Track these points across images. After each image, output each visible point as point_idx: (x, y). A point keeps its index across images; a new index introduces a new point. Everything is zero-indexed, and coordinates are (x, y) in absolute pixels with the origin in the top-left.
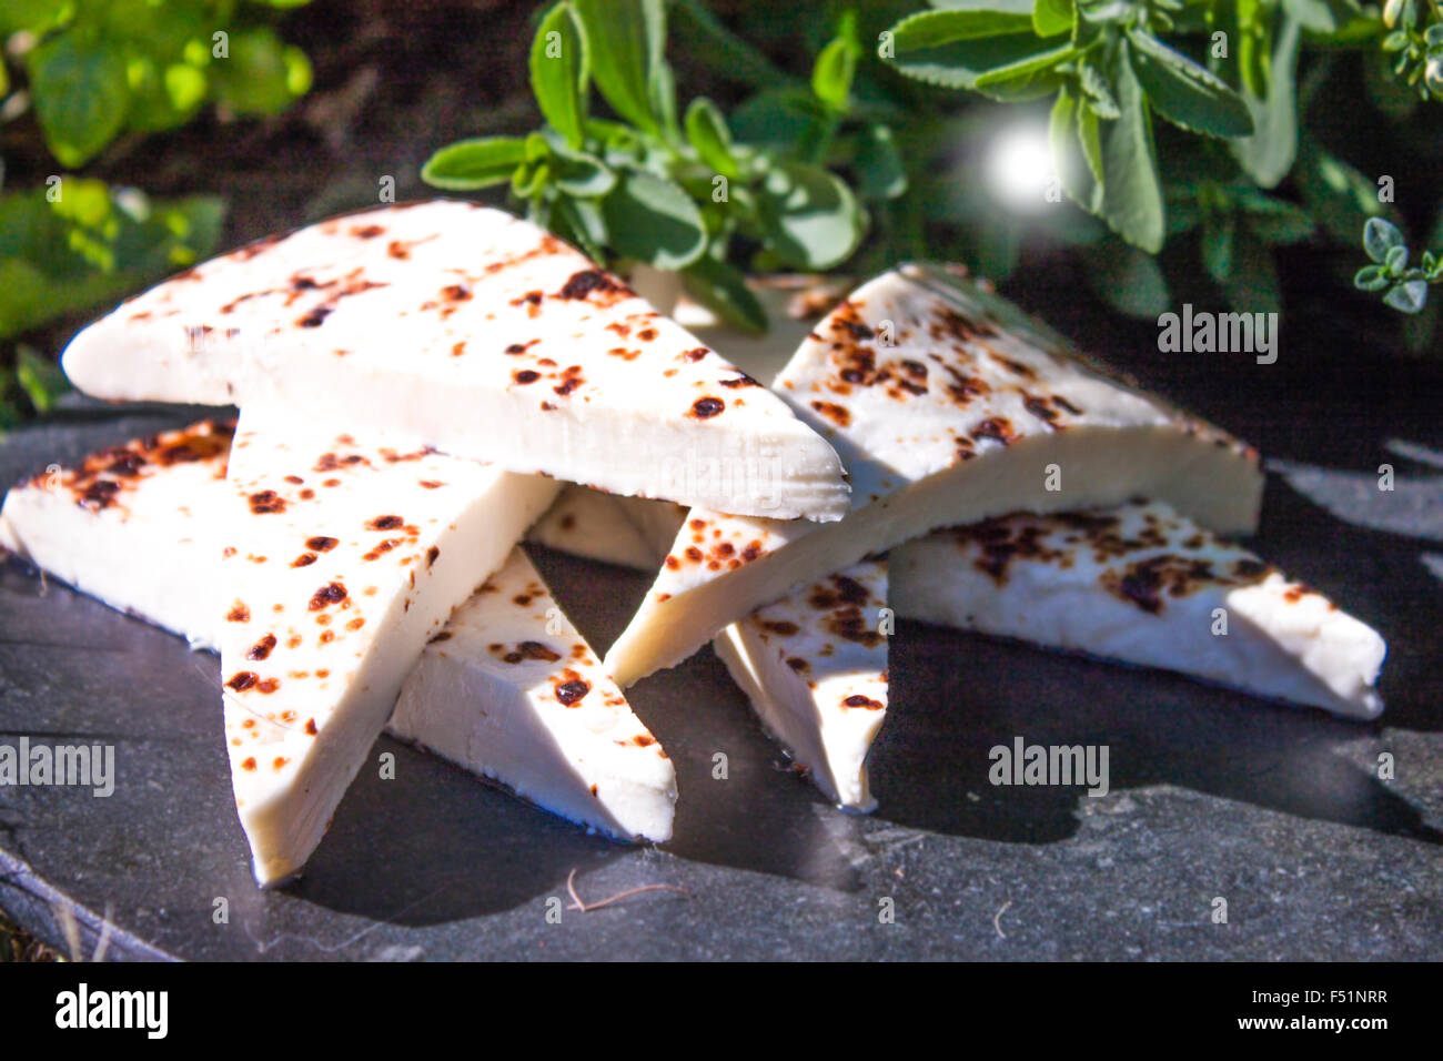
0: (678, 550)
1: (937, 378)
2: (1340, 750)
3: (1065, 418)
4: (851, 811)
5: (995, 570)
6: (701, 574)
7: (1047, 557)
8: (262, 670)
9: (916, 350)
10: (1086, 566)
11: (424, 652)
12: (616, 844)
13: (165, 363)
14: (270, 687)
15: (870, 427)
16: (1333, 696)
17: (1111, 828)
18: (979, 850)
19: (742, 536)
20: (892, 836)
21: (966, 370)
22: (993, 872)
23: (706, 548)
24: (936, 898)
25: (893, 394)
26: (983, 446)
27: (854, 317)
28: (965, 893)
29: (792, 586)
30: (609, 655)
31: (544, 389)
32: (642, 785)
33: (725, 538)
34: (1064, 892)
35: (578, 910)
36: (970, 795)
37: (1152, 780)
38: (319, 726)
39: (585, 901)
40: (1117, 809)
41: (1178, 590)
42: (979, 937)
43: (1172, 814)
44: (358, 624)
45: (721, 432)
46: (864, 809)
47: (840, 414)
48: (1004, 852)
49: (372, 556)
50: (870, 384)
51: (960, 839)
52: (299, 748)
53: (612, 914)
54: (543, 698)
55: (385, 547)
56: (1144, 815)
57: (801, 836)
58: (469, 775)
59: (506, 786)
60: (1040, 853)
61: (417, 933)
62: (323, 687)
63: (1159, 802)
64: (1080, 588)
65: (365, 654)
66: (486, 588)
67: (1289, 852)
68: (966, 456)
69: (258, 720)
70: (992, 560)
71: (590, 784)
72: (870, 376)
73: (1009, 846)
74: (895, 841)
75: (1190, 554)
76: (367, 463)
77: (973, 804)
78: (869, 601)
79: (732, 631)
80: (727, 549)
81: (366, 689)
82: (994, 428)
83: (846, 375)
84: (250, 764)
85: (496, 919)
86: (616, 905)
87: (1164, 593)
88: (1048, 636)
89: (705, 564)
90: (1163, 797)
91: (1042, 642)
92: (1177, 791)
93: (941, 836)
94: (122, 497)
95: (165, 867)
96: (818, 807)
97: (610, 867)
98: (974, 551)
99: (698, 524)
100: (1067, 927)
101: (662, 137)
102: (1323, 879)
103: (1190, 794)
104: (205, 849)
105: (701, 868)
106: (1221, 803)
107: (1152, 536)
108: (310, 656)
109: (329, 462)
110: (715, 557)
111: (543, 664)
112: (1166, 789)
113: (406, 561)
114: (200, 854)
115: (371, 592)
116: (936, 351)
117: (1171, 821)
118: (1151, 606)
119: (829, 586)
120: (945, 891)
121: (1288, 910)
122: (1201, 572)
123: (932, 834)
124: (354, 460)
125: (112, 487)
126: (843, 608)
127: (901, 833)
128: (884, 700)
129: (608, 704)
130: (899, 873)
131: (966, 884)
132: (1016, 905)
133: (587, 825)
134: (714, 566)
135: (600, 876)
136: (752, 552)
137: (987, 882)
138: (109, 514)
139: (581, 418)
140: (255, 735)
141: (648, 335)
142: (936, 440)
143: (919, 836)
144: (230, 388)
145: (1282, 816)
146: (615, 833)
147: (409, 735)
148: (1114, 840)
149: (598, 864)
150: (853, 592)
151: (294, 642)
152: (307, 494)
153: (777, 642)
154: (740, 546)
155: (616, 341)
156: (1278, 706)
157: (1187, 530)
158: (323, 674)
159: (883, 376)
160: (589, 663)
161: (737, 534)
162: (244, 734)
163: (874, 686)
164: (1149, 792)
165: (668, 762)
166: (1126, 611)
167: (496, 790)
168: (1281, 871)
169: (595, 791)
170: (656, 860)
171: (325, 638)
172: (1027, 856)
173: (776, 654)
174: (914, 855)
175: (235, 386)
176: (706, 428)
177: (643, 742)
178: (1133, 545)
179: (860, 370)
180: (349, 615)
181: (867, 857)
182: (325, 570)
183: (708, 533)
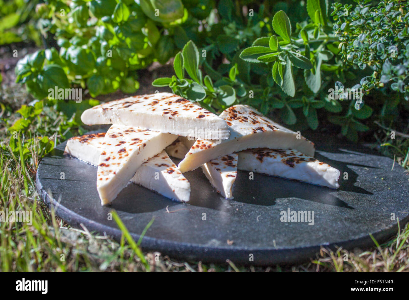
0: (194, 145)
1: (249, 120)
2: (330, 193)
3: (275, 129)
4: (228, 199)
5: (261, 159)
6: (199, 150)
7: (271, 156)
8: (106, 163)
9: (246, 115)
10: (279, 158)
11: (142, 165)
12: (177, 202)
13: (99, 116)
14: (108, 166)
15: (236, 126)
16: (329, 184)
17: (283, 204)
18: (255, 207)
19: (208, 143)
20: (236, 203)
21: (256, 120)
22: (257, 210)
23: (200, 145)
24: (245, 214)
25: (240, 121)
26: (258, 131)
27: (234, 109)
28: (251, 213)
29: (218, 156)
30: (179, 165)
31: (169, 115)
32: (183, 189)
33: (204, 143)
34: (272, 214)
35: (168, 213)
36: (253, 198)
37: (292, 197)
38: (116, 173)
39: (169, 211)
40: (284, 201)
41: (298, 162)
42: (253, 221)
43: (296, 202)
44: (127, 155)
45: (204, 121)
46: (231, 199)
47: (230, 124)
48: (260, 207)
49: (132, 144)
50: (236, 119)
51: (250, 204)
52: (111, 176)
53: (175, 214)
54: (164, 172)
55: (135, 143)
56: (290, 202)
57: (217, 203)
58: (150, 190)
59: (157, 192)
60: (267, 207)
61: (133, 215)
62: (118, 166)
63: (293, 200)
64: (278, 163)
65: (128, 160)
66: (156, 156)
67: (320, 209)
68: (255, 132)
69: (104, 172)
70: (260, 157)
71: (173, 189)
72: (236, 118)
73: (261, 206)
74: (237, 204)
75: (300, 157)
76: (135, 131)
77: (254, 199)
78: (234, 160)
79: (205, 165)
80: (205, 145)
81: (128, 168)
82: (261, 129)
83: (231, 118)
84: (101, 179)
85: (150, 213)
86: (176, 212)
87: (295, 163)
88: (271, 173)
89: (200, 148)
90: (294, 200)
91: (270, 174)
92: (297, 199)
93: (246, 204)
94: (89, 141)
95: (83, 201)
96: (221, 198)
97: (176, 206)
98: (257, 155)
99: (199, 141)
100: (272, 220)
101: (200, 83)
102: (327, 214)
103: (300, 199)
104: (92, 199)
105: (195, 207)
106: (305, 201)
107: (293, 154)
108: (117, 161)
109: (127, 131)
110: (202, 147)
111: (166, 167)
112: (294, 198)
113: (139, 145)
114: (91, 200)
115: (131, 150)
116: (250, 116)
117: (295, 203)
118: (292, 166)
119: (226, 157)
120: (246, 213)
121: (320, 219)
122: (303, 160)
123: (245, 203)
124: (132, 131)
125: (87, 139)
126: (229, 161)
127: (238, 203)
128: (236, 176)
129: (178, 174)
130: (237, 209)
131: (251, 212)
132: (262, 216)
133: (172, 199)
134: (202, 148)
135: (174, 207)
136: (210, 146)
137: (256, 212)
138: (85, 144)
139: (176, 120)
140: (103, 174)
141: (191, 107)
142: (249, 129)
143: (242, 204)
144: (111, 120)
145: (319, 203)
146: (178, 200)
147: (138, 183)
148: (283, 206)
149: (173, 205)
150: (231, 158)
151: (114, 158)
152: (121, 135)
153: (214, 166)
154: (207, 145)
155: (185, 108)
156: (318, 186)
157: (300, 153)
158: (119, 164)
159: (239, 119)
160: (175, 167)
161: (207, 143)
162: (101, 174)
163: (234, 173)
164: (291, 199)
165: (189, 183)
166: (287, 167)
167: (155, 192)
168: (318, 212)
169: (174, 191)
170: (186, 205)
171: (120, 158)
172: (265, 208)
173: (214, 168)
174: (240, 207)
175: (112, 119)
176: (201, 120)
177: (184, 180)
178: (289, 155)
179: (234, 117)
180: (126, 154)
181: (231, 207)
182: (122, 146)
183: (201, 143)
